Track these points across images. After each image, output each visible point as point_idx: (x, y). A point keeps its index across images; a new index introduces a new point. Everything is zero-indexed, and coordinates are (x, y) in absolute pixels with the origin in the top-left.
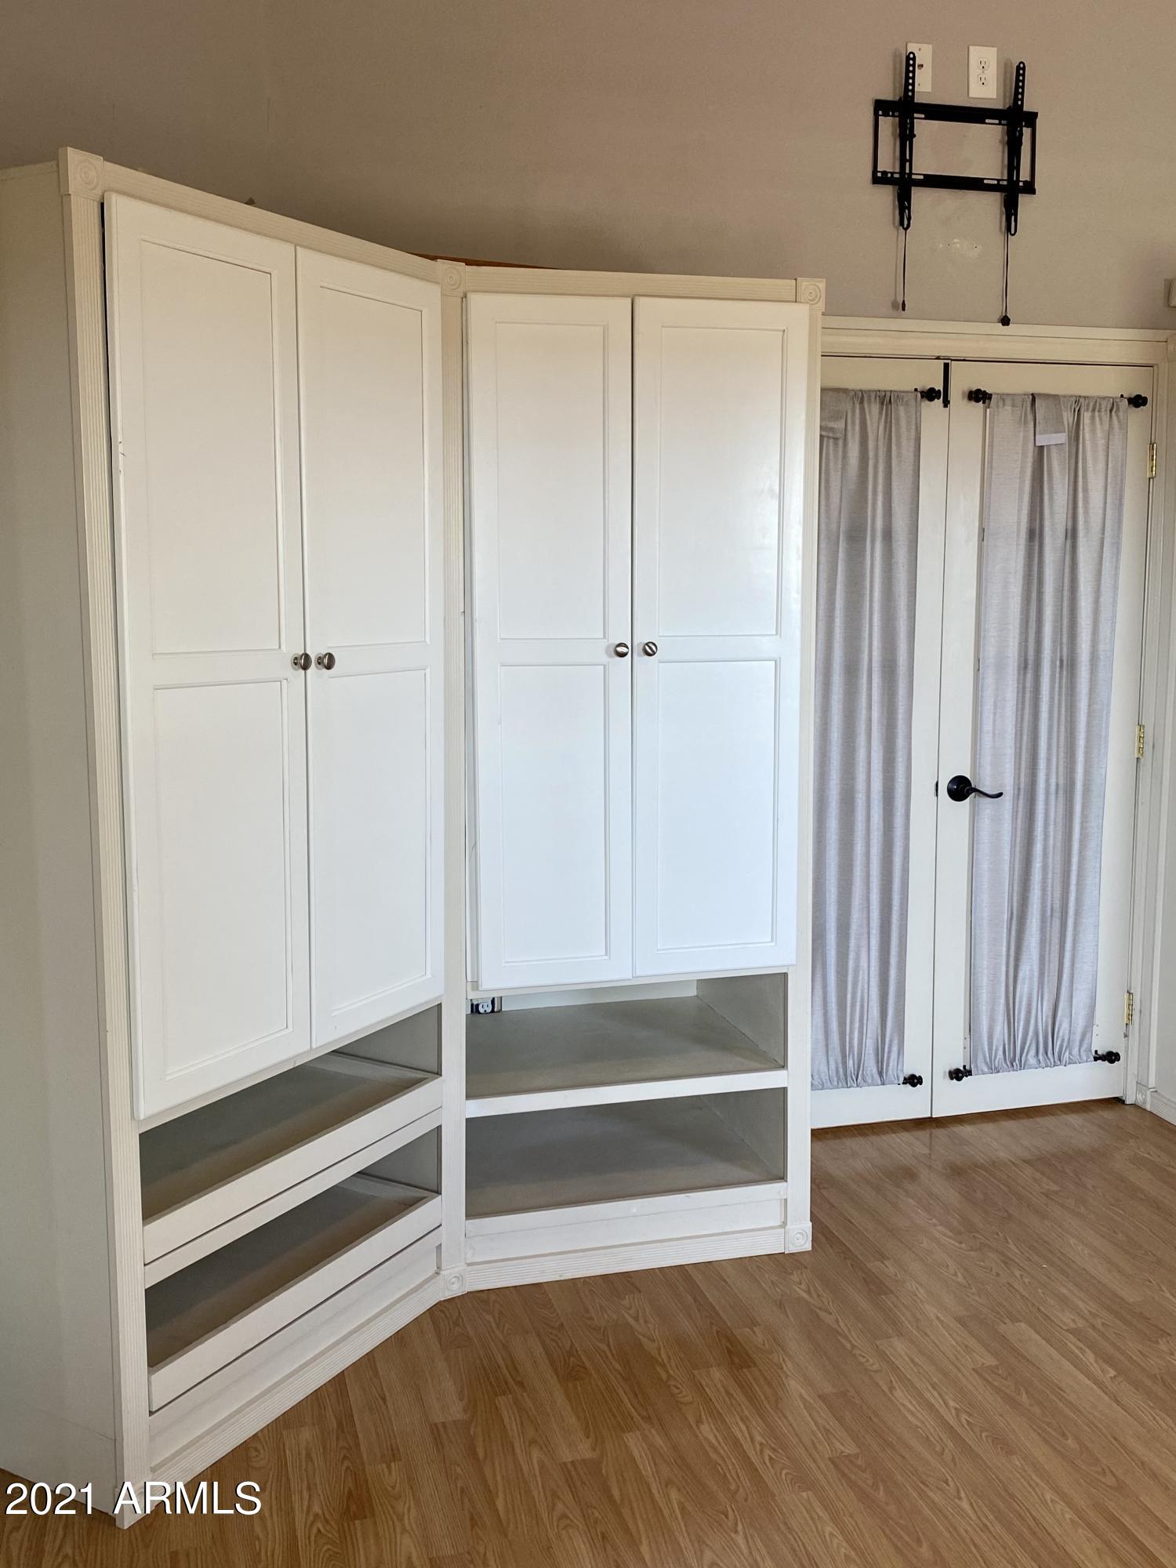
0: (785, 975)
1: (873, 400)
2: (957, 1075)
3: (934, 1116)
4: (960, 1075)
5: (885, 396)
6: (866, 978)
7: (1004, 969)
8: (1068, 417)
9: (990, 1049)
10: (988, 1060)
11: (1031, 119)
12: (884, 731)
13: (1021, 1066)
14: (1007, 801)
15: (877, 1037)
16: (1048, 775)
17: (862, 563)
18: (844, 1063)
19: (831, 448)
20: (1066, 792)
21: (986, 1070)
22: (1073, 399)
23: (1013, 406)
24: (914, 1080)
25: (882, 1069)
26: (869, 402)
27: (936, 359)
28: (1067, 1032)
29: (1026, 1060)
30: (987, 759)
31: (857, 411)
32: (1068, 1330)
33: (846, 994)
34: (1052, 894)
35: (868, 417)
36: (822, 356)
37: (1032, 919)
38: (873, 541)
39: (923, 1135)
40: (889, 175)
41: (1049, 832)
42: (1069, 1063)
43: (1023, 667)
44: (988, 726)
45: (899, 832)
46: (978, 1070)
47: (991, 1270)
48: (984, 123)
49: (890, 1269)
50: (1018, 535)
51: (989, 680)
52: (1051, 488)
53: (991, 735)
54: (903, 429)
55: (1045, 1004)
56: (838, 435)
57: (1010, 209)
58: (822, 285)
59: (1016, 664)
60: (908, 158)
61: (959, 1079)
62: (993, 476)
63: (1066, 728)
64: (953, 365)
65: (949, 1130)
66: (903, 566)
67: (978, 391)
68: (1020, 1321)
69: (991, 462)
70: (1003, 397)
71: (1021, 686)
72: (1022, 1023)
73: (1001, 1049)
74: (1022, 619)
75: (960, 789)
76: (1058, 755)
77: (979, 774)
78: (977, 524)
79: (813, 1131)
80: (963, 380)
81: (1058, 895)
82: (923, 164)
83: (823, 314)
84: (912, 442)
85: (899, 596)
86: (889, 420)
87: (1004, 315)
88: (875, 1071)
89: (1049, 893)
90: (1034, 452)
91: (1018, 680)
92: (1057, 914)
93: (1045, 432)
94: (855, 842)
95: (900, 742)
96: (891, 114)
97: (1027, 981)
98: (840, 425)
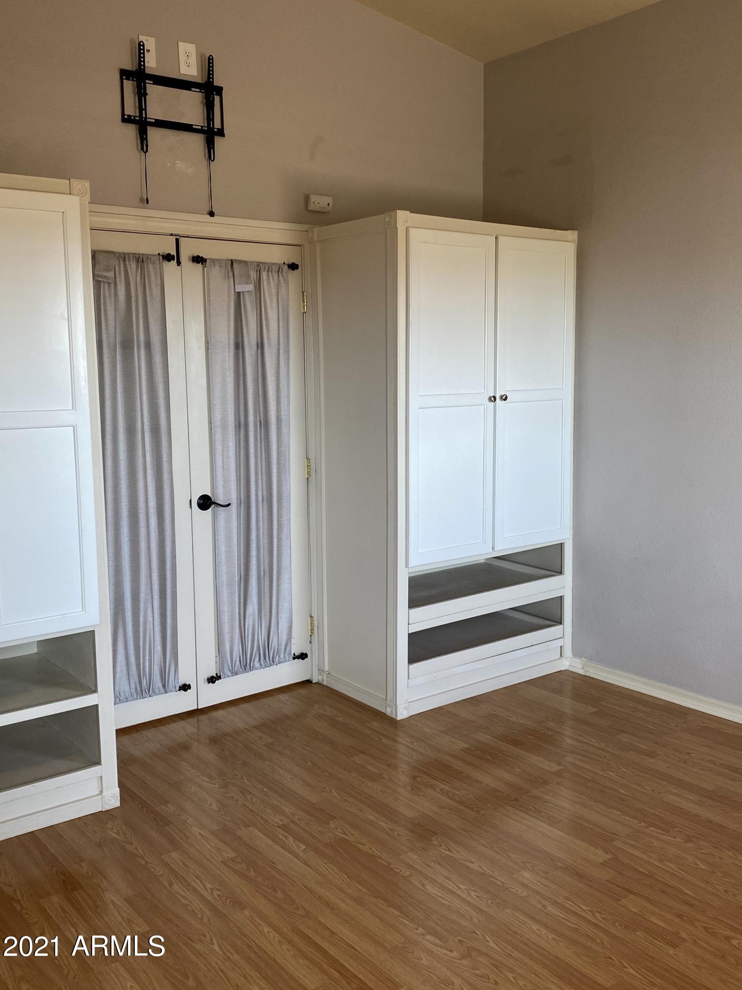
0: (93, 631)
1: (131, 259)
2: (212, 680)
3: (199, 708)
4: (214, 680)
5: (139, 257)
6: (152, 627)
7: (237, 611)
8: (253, 275)
9: (232, 661)
10: (231, 668)
11: (219, 91)
12: (155, 470)
13: (250, 669)
14: (234, 507)
15: (161, 663)
16: (257, 491)
17: (133, 362)
18: (140, 683)
19: (106, 288)
20: (267, 500)
21: (229, 674)
22: (256, 264)
23: (220, 266)
24: (185, 687)
25: (165, 683)
26: (129, 261)
27: (170, 235)
28: (277, 644)
29: (254, 664)
30: (220, 483)
31: (122, 266)
32: (278, 827)
33: (139, 639)
34: (264, 562)
35: (129, 271)
36: (90, 229)
37: (252, 579)
38: (139, 349)
39: (193, 721)
40: (133, 118)
41: (260, 525)
42: (279, 663)
43: (238, 426)
44: (219, 463)
45: (168, 533)
46: (225, 675)
47: (233, 798)
48: (191, 90)
49: (171, 808)
50: (229, 345)
51: (218, 436)
52: (246, 317)
53: (221, 468)
54: (153, 279)
55: (263, 629)
56: (111, 281)
57: (210, 145)
58: (87, 184)
59: (233, 425)
60: (144, 107)
61: (213, 682)
62: (211, 309)
63: (266, 463)
64: (182, 240)
65: (209, 715)
66: (159, 365)
67: (198, 257)
68: (251, 826)
69: (209, 300)
70: (213, 261)
71: (237, 438)
72: (250, 643)
73: (238, 660)
74: (235, 397)
75: (205, 503)
76: (262, 479)
77: (216, 493)
78: (204, 339)
79: (117, 730)
80: (188, 249)
81: (267, 562)
82: (154, 112)
83: (89, 203)
84: (159, 287)
85: (158, 384)
86: (143, 273)
87: (211, 210)
88: (160, 685)
89: (262, 561)
90: (235, 295)
91: (236, 434)
92: (267, 575)
93: (240, 283)
94: (140, 541)
95: (166, 476)
96: (131, 79)
97: (251, 616)
98: (111, 274)
